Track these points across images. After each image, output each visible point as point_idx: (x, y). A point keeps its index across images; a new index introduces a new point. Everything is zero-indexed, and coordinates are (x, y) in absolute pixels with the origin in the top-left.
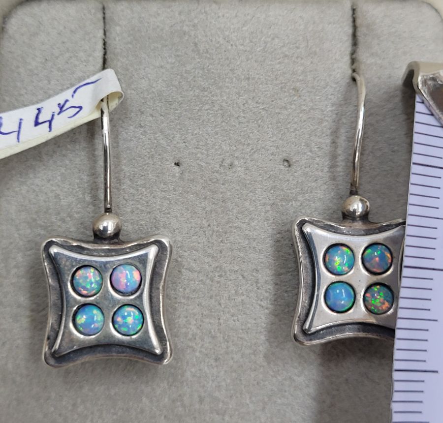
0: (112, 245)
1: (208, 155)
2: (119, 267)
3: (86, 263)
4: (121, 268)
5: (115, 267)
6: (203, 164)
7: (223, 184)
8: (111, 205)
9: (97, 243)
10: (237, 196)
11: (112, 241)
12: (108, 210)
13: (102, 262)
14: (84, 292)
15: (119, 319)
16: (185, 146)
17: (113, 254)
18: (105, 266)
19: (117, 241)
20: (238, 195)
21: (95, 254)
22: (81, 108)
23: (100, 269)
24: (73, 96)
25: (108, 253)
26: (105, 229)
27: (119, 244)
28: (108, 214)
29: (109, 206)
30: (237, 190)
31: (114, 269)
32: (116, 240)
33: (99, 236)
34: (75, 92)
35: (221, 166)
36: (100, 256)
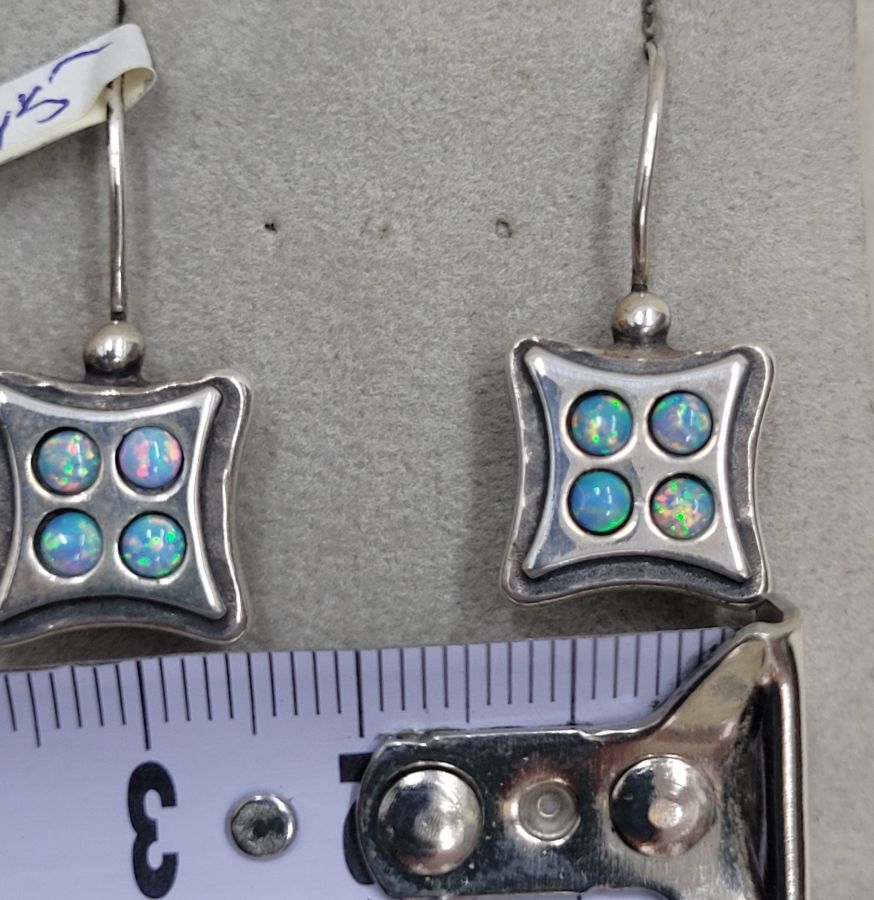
1: (336, 209)
2: (136, 432)
3: (66, 424)
4: (140, 434)
5: (127, 431)
6: (327, 228)
7: (367, 270)
8: (124, 304)
9: (91, 383)
10: (397, 296)
11: (124, 380)
12: (117, 316)
13: (98, 424)
15: (133, 541)
16: (288, 189)
17: (125, 405)
18: (105, 430)
19: (134, 380)
20: (398, 292)
21: (86, 404)
22: (65, 102)
23: (94, 437)
24: (51, 79)
25: (114, 404)
26: (110, 355)
27: (138, 386)
28: (116, 322)
29: (119, 307)
30: (399, 283)
31: (125, 437)
32: (132, 378)
33: (97, 370)
34: (55, 71)
35: (363, 231)
36: (96, 410)
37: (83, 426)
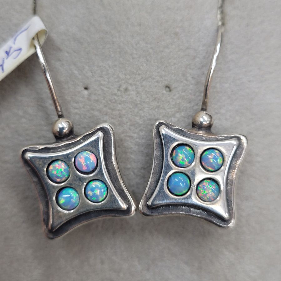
0: (69, 141)
1: (109, 82)
2: (78, 155)
3: (54, 159)
4: (80, 155)
5: (75, 155)
8: (62, 112)
9: (58, 142)
11: (69, 138)
12: (60, 116)
13: (66, 155)
14: (58, 180)
15: (90, 193)
17: (72, 146)
18: (67, 157)
19: (73, 136)
21: (59, 150)
22: (20, 49)
23: (66, 159)
24: (14, 43)
25: (68, 147)
26: (62, 129)
27: (74, 138)
28: (61, 119)
29: (60, 113)
31: (75, 158)
33: (59, 136)
34: (15, 40)
35: (118, 90)
36: (63, 151)
37: (60, 158)
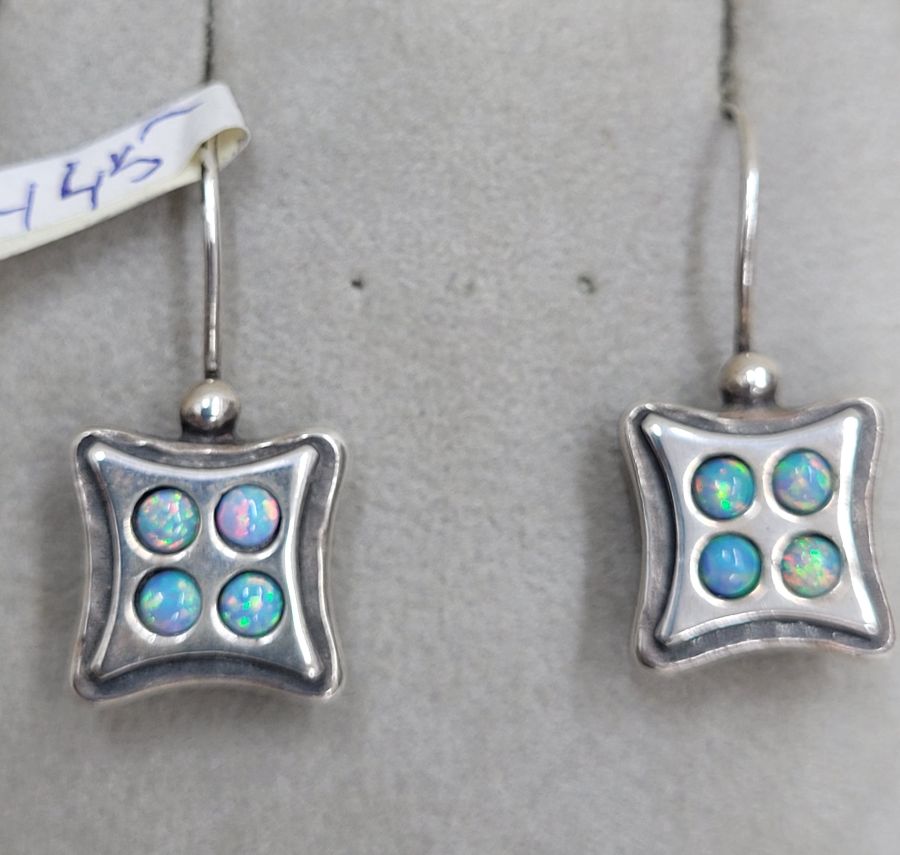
0: (219, 446)
1: (421, 267)
2: (235, 492)
3: (164, 483)
4: (238, 493)
5: (225, 490)
6: (413, 285)
7: (453, 327)
8: (217, 361)
9: (188, 441)
11: (220, 439)
12: (211, 374)
13: (197, 483)
14: (162, 543)
15: (231, 601)
16: (374, 248)
17: (223, 464)
18: (204, 488)
19: (230, 438)
21: (184, 463)
22: (157, 161)
23: (194, 496)
24: (142, 139)
25: (212, 463)
26: (206, 413)
27: (235, 444)
28: (212, 381)
29: (213, 366)
31: (223, 496)
32: (227, 437)
33: (193, 428)
34: (146, 129)
35: (448, 288)
36: (194, 468)
37: (182, 485)
